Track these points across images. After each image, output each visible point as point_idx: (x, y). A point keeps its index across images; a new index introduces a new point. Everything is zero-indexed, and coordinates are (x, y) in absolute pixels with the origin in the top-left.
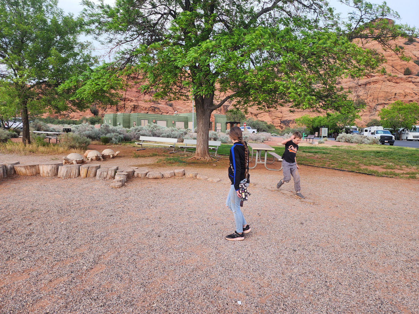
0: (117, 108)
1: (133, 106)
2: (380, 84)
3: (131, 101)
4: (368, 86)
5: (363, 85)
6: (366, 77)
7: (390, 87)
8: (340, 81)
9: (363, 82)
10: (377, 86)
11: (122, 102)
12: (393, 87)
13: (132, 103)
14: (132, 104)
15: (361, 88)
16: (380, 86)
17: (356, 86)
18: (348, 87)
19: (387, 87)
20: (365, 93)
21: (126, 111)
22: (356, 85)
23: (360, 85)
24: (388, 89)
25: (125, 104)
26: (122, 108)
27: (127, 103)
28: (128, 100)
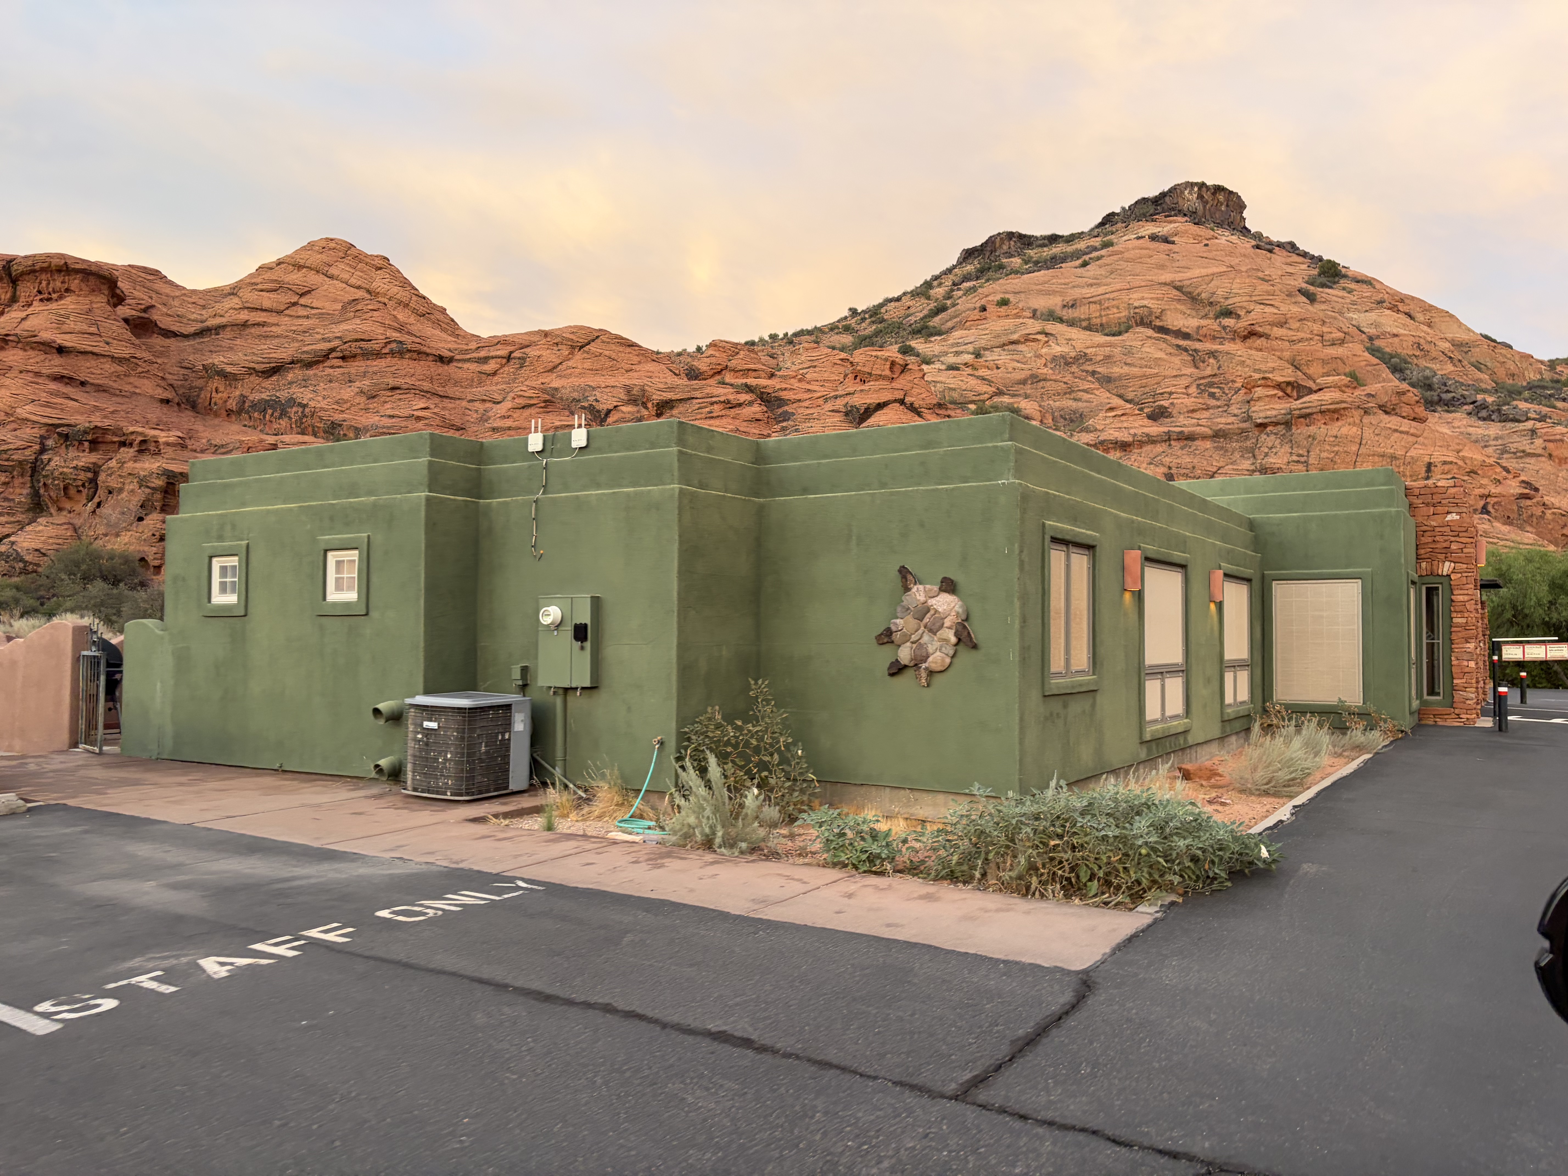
0: (35, 495)
1: (159, 483)
2: (1354, 424)
3: (145, 447)
4: (1301, 431)
5: (1276, 424)
6: (1281, 394)
7: (1397, 435)
8: (1165, 403)
9: (1274, 413)
10: (1345, 428)
11: (72, 453)
12: (1412, 439)
13: (146, 457)
14: (150, 465)
15: (1273, 437)
16: (1355, 429)
17: (1243, 431)
18: (1209, 432)
19: (1388, 437)
20: (1295, 458)
21: (105, 510)
22: (1244, 425)
23: (1262, 426)
24: (1395, 445)
25: (95, 470)
26: (72, 491)
27: (113, 463)
28: (123, 444)
